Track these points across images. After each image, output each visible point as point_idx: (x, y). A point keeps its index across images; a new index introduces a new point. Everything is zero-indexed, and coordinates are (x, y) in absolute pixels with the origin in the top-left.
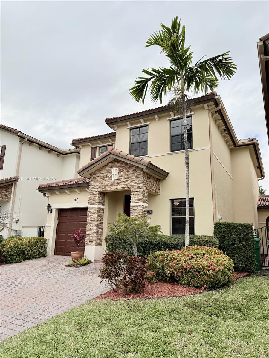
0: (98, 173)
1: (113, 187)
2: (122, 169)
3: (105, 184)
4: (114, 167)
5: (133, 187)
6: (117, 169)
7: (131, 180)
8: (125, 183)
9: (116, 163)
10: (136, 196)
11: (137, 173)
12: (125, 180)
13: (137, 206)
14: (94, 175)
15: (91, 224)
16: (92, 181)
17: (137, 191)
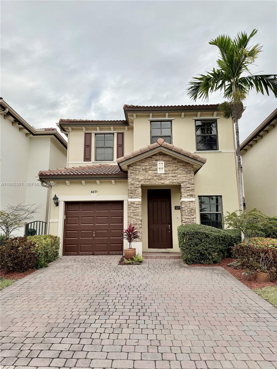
0: (140, 165)
1: (159, 181)
2: (169, 163)
3: (149, 178)
4: (159, 160)
5: (183, 182)
6: (163, 162)
7: (181, 176)
8: (173, 178)
9: (161, 157)
10: (188, 192)
11: (187, 169)
12: (174, 175)
13: (190, 202)
14: (134, 167)
15: (135, 219)
16: (131, 173)
17: (189, 187)
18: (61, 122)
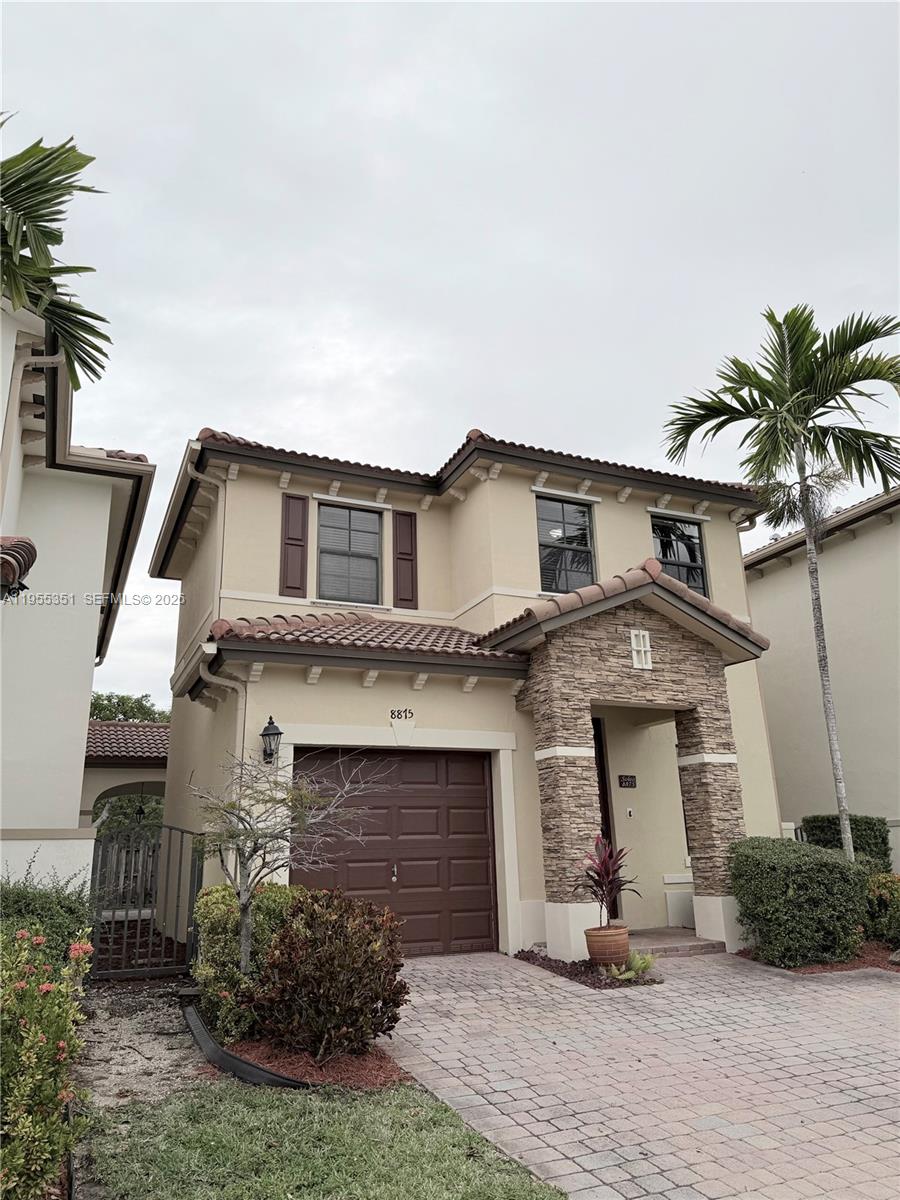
0: (583, 636)
1: (640, 693)
2: (661, 639)
3: (611, 679)
4: (634, 625)
5: (702, 702)
6: (647, 633)
7: (695, 681)
8: (675, 687)
9: (640, 615)
10: (718, 734)
11: (707, 660)
12: (676, 677)
13: (724, 765)
14: (566, 639)
16: (559, 659)
17: (718, 720)
18: (211, 440)
